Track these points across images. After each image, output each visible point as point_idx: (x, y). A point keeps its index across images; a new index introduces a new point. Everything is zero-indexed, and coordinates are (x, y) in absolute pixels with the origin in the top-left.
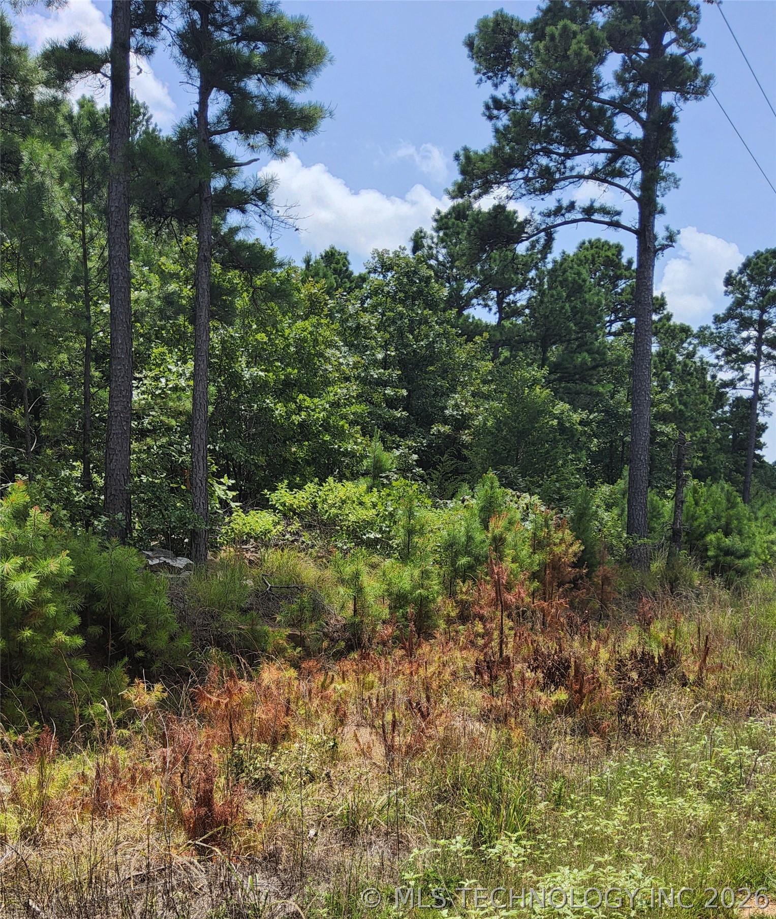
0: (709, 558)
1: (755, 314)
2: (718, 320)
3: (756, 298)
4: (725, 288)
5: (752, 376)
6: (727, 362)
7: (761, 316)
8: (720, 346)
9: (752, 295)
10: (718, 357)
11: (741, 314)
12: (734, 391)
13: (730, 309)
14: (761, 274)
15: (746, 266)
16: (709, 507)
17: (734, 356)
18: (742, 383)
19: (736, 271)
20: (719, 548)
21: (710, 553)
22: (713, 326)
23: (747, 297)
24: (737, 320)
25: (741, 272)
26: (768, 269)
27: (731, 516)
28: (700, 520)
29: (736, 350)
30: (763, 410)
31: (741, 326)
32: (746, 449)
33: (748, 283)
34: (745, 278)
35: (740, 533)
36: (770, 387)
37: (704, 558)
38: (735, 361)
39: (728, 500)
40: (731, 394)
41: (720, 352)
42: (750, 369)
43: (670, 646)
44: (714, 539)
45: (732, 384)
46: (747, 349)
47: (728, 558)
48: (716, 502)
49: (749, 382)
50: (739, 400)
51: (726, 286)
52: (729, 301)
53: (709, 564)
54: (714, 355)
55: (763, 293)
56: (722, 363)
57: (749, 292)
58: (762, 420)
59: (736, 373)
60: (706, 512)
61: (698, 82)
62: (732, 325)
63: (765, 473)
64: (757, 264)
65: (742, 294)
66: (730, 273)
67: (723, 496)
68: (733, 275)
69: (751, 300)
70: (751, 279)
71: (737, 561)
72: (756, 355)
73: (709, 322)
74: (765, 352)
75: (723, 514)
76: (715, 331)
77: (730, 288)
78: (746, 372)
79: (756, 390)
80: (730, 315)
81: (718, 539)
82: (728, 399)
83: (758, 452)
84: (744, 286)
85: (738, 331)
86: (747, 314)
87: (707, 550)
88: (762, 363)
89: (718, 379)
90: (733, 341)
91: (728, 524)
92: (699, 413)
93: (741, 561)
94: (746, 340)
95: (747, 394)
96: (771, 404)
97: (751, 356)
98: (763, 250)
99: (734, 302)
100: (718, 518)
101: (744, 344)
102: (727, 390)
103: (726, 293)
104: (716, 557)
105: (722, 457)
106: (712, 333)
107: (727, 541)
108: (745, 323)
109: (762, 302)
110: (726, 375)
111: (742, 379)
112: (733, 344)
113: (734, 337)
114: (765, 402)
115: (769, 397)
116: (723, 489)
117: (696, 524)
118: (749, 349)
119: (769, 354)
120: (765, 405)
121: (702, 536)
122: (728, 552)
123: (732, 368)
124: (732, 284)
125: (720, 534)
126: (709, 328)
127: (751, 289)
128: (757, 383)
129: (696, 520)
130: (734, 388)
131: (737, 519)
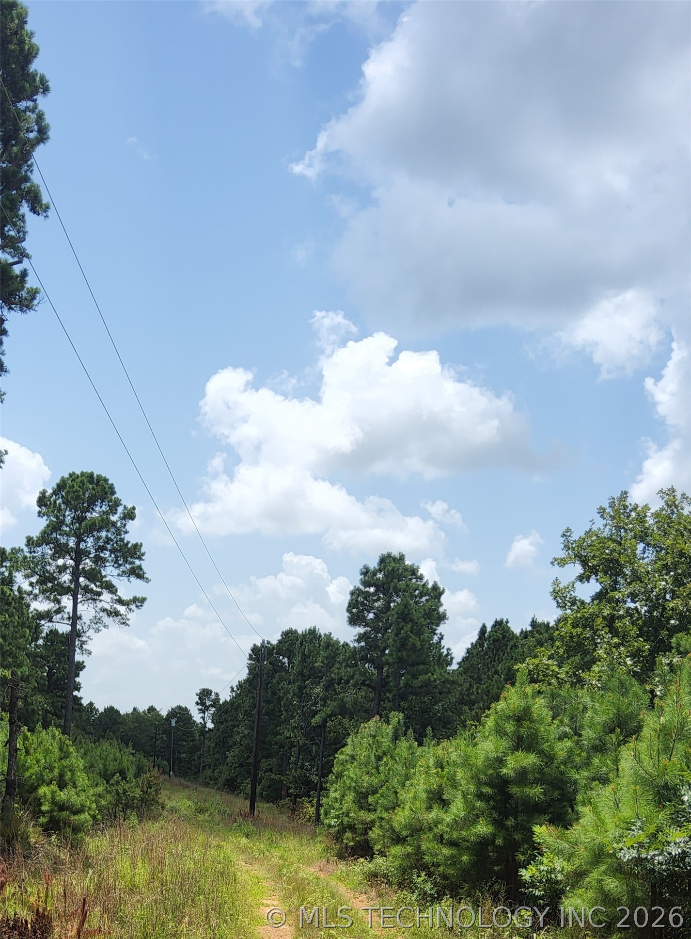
0: (43, 813)
1: (72, 543)
2: (30, 541)
3: (72, 523)
4: (38, 509)
5: (69, 608)
6: (43, 592)
7: (78, 544)
8: (34, 573)
9: (68, 520)
10: (31, 584)
11: (57, 540)
12: (50, 624)
13: (44, 533)
14: (77, 498)
15: (61, 487)
16: (40, 757)
17: (50, 585)
18: (59, 616)
19: (50, 491)
20: (54, 802)
21: (44, 808)
22: (26, 549)
23: (62, 522)
24: (52, 546)
25: (55, 493)
26: (84, 494)
27: (65, 767)
28: (31, 771)
29: (52, 579)
30: (81, 648)
31: (56, 552)
32: (63, 690)
33: (63, 506)
34: (59, 501)
35: (75, 786)
36: (88, 623)
37: (37, 813)
38: (51, 590)
39: (61, 749)
40: (46, 627)
41: (34, 579)
42: (67, 601)
43: (41, 910)
44: (48, 793)
45: (48, 616)
46: (63, 579)
47: (65, 814)
48: (47, 751)
49: (66, 616)
50: (53, 633)
51: (40, 506)
52: (43, 522)
53: (42, 820)
54: (27, 583)
55: (80, 520)
56: (36, 591)
57: (64, 516)
58: (78, 657)
59: (52, 604)
60: (38, 761)
61: (24, 293)
62: (48, 550)
63: (80, 716)
64: (73, 487)
65: (57, 518)
66: (43, 493)
67: (55, 745)
68: (47, 494)
69: (67, 526)
70: (66, 502)
71: (73, 818)
72: (73, 586)
73: (21, 544)
74: (83, 584)
75: (56, 765)
76: (28, 555)
77: (44, 509)
78: (63, 604)
79: (74, 625)
80: (45, 538)
81: (53, 793)
82: (42, 632)
83: (75, 693)
84: (60, 510)
85: (54, 557)
86: (63, 540)
87: (41, 804)
88: (79, 596)
89: (32, 609)
90: (48, 568)
91: (61, 775)
92: (19, 648)
93: (76, 817)
94: (62, 569)
95: (64, 628)
96: (89, 642)
97: (69, 587)
98: (78, 472)
99: (48, 526)
100: (51, 769)
101: (60, 572)
102: (43, 622)
103: (40, 514)
104: (51, 811)
105: (39, 698)
106: (26, 557)
107: (62, 796)
108: (61, 550)
109: (79, 529)
110: (40, 605)
111: (59, 611)
112: (48, 572)
113: (50, 564)
114: (84, 639)
115: (88, 634)
116: (53, 736)
117: (28, 774)
118: (66, 578)
119: (87, 586)
120: (83, 643)
121: (35, 788)
122: (62, 807)
123: (48, 598)
124: (45, 505)
125: (54, 787)
126: (22, 550)
127: (67, 513)
128: (75, 618)
129: (27, 769)
130: (51, 621)
131: (71, 770)
